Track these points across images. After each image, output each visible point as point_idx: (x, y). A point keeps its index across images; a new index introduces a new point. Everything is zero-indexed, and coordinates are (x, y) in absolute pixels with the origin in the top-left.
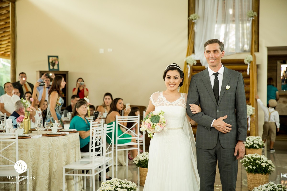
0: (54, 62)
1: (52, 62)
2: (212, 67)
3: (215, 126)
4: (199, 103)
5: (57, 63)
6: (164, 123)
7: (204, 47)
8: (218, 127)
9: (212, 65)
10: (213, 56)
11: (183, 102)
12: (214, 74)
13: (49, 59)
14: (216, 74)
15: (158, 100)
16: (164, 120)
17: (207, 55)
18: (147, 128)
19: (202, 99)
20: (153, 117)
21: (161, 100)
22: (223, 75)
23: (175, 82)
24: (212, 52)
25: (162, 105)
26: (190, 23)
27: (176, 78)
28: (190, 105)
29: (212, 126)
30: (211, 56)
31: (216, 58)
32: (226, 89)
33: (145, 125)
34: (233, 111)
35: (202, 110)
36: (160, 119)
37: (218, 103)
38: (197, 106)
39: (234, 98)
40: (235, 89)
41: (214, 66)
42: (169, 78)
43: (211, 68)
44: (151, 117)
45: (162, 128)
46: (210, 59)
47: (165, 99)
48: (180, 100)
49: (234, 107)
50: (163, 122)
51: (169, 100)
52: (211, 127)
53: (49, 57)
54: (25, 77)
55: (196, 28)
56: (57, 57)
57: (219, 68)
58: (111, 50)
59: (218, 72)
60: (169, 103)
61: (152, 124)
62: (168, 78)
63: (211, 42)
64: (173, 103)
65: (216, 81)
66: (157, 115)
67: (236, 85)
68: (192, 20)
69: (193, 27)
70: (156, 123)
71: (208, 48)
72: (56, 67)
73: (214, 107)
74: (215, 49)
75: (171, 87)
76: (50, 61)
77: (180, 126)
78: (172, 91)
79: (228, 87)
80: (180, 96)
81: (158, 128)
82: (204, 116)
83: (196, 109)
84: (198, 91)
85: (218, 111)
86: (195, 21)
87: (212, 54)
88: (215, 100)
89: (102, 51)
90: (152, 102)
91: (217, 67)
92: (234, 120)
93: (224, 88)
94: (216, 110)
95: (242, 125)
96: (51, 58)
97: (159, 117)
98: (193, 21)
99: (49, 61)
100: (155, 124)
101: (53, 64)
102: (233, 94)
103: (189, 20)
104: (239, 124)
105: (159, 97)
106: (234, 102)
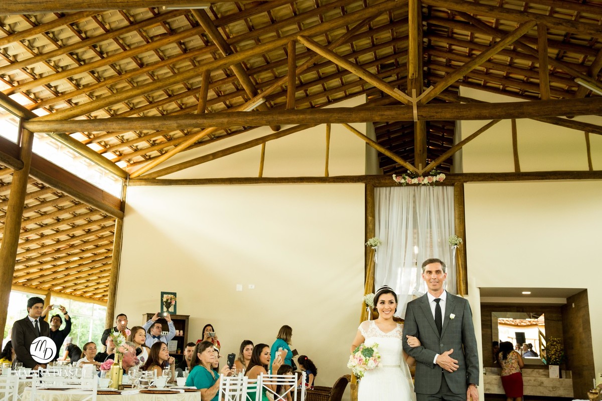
0: (169, 301)
1: (166, 302)
2: (432, 291)
3: (440, 363)
4: (418, 335)
5: (173, 303)
6: (379, 357)
7: (422, 267)
8: (443, 364)
9: (434, 289)
10: (435, 277)
11: (400, 333)
12: (435, 300)
13: (162, 297)
14: (437, 301)
15: (369, 330)
16: (378, 355)
17: (427, 276)
18: (357, 363)
19: (421, 330)
20: (366, 349)
21: (374, 330)
22: (445, 302)
23: (391, 308)
24: (434, 273)
25: (375, 335)
26: (368, 251)
27: (392, 303)
28: (407, 336)
29: (435, 362)
30: (433, 277)
31: (438, 280)
32: (450, 319)
33: (355, 360)
34: (460, 346)
35: (422, 343)
36: (374, 353)
37: (442, 336)
38: (415, 338)
39: (460, 330)
40: (461, 319)
41: (435, 290)
42: (383, 302)
43: (431, 293)
44: (363, 349)
45: (377, 364)
46: (432, 280)
47: (378, 329)
48: (397, 331)
49: (460, 341)
50: (377, 357)
51: (383, 330)
52: (434, 364)
53: (163, 294)
54: (126, 320)
55: (378, 258)
56: (175, 294)
57: (441, 293)
58: (253, 287)
59: (439, 298)
60: (383, 334)
61: (364, 358)
62: (381, 303)
63: (432, 261)
64: (388, 334)
65: (438, 309)
66: (371, 348)
67: (462, 314)
68: (371, 246)
69: (373, 256)
70: (369, 357)
71: (428, 267)
72: (171, 309)
73: (436, 340)
74: (437, 269)
75: (387, 314)
76: (165, 300)
77: (398, 363)
78: (386, 319)
79: (452, 316)
80: (396, 326)
81: (371, 363)
82: (424, 350)
83: (413, 342)
84: (416, 321)
85: (442, 345)
86: (376, 247)
87: (434, 275)
88: (437, 331)
89: (239, 288)
90: (362, 332)
91: (439, 291)
92: (462, 357)
93: (447, 317)
94: (439, 344)
95: (472, 364)
96: (165, 296)
97: (373, 350)
98: (373, 248)
99: (162, 300)
100: (367, 358)
101: (168, 305)
102: (460, 324)
103: (366, 246)
104: (468, 362)
105: (370, 327)
106: (460, 335)
